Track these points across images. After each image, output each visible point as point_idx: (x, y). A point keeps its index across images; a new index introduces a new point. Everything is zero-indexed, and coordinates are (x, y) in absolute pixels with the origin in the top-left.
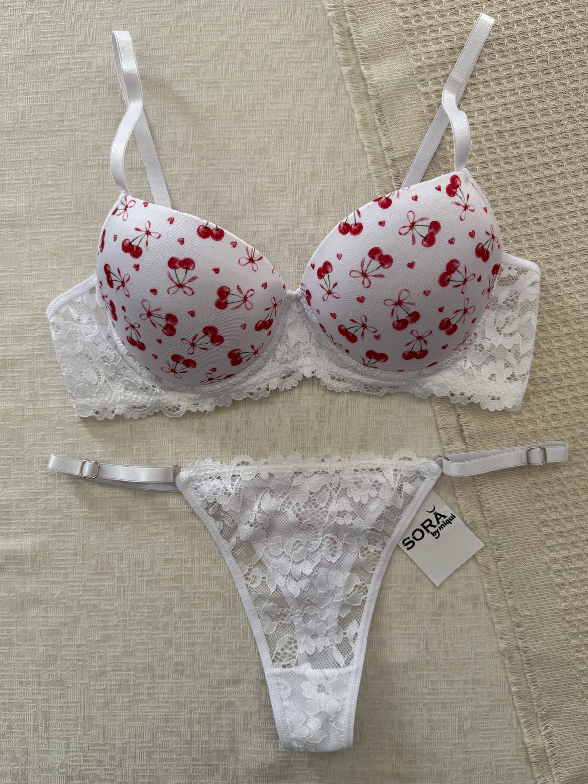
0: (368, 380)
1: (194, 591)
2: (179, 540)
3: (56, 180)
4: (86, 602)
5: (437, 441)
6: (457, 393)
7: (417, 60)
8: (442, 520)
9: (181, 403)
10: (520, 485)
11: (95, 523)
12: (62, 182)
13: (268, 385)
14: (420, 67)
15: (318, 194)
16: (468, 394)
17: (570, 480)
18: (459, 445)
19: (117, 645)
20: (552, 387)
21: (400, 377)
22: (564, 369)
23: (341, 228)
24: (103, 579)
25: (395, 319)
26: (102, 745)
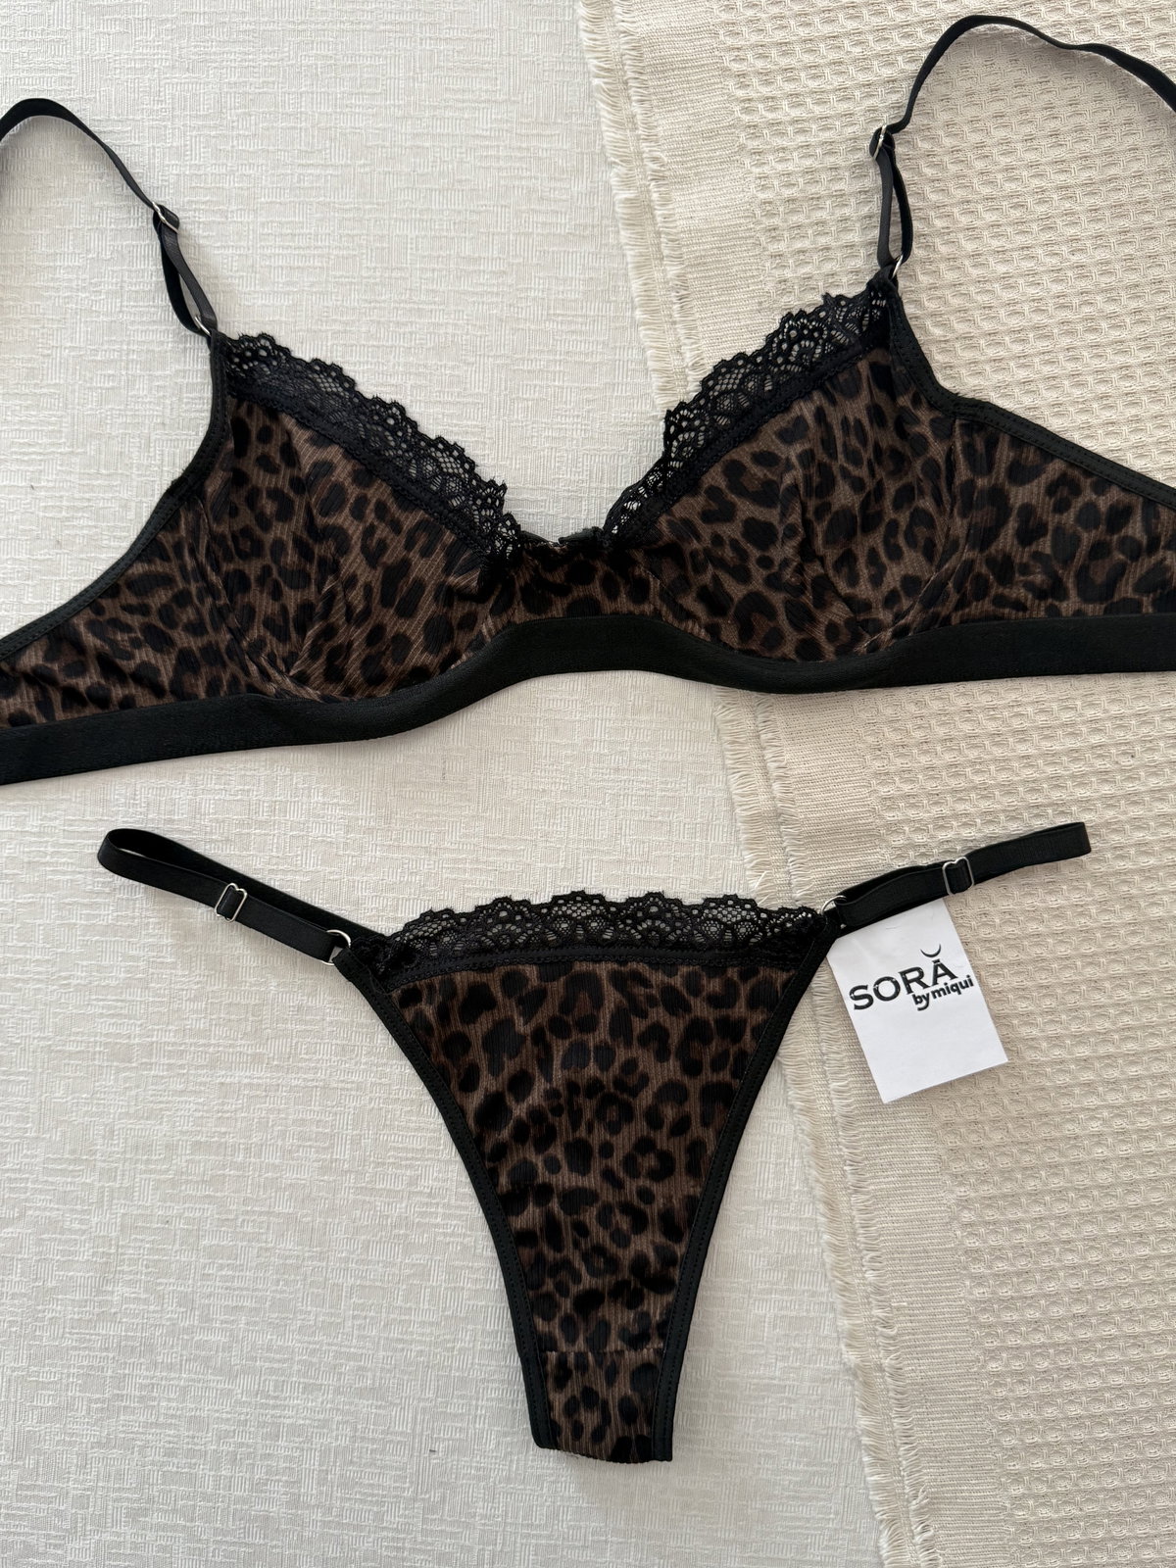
1: (244, 1208)
2: (225, 1108)
3: (36, 385)
4: (38, 1213)
7: (764, 188)
11: (66, 1061)
12: (45, 390)
14: (770, 203)
15: (547, 445)
19: (86, 1301)
24: (72, 1171)
26: (42, 1489)
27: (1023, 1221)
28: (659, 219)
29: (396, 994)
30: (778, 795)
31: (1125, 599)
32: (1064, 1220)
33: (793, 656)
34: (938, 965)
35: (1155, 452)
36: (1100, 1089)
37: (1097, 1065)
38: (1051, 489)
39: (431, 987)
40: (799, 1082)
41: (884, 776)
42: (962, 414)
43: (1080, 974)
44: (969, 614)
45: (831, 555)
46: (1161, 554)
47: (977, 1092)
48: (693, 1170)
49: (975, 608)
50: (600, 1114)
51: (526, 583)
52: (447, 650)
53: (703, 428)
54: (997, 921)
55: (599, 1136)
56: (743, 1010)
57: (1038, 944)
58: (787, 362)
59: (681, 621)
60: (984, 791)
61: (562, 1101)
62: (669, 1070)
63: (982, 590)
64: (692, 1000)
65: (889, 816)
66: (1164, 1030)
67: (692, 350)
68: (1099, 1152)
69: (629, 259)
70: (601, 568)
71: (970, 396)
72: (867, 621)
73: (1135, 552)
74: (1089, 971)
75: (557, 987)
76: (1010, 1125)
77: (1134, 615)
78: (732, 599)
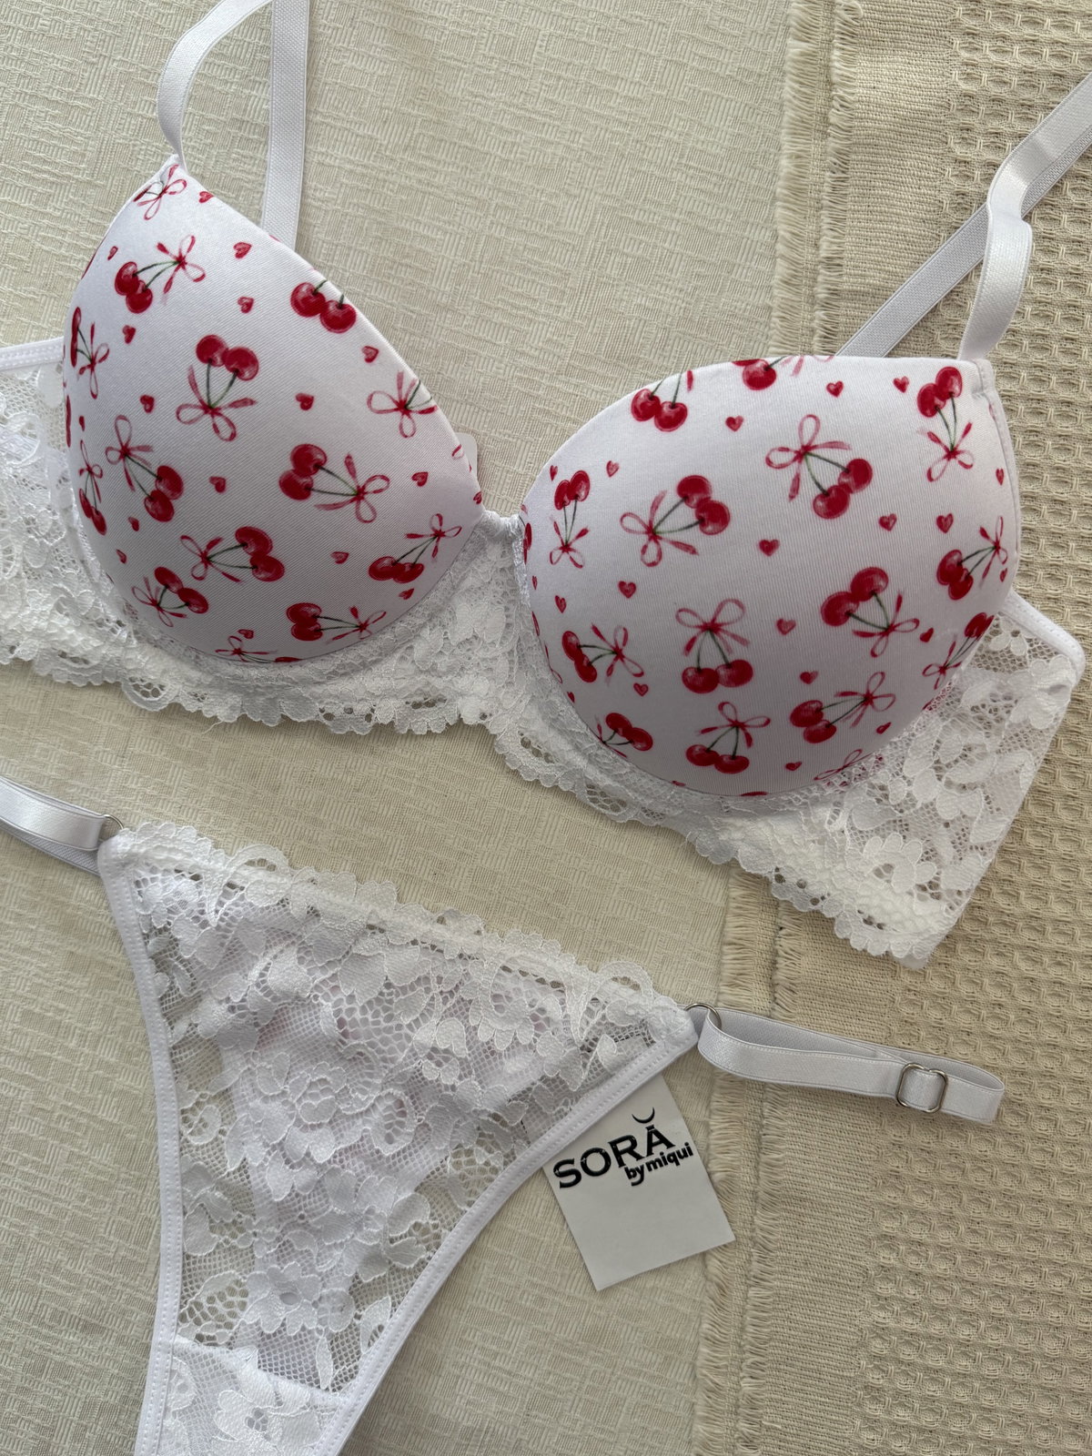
0: (599, 776)
1: (64, 1102)
2: (69, 982)
5: (713, 967)
6: (791, 879)
8: (660, 1149)
9: (166, 681)
10: (864, 1135)
13: (373, 710)
16: (814, 890)
17: (983, 1165)
18: (756, 996)
20: (1016, 941)
21: (672, 797)
22: (1059, 910)
23: (639, 402)
25: (690, 661)
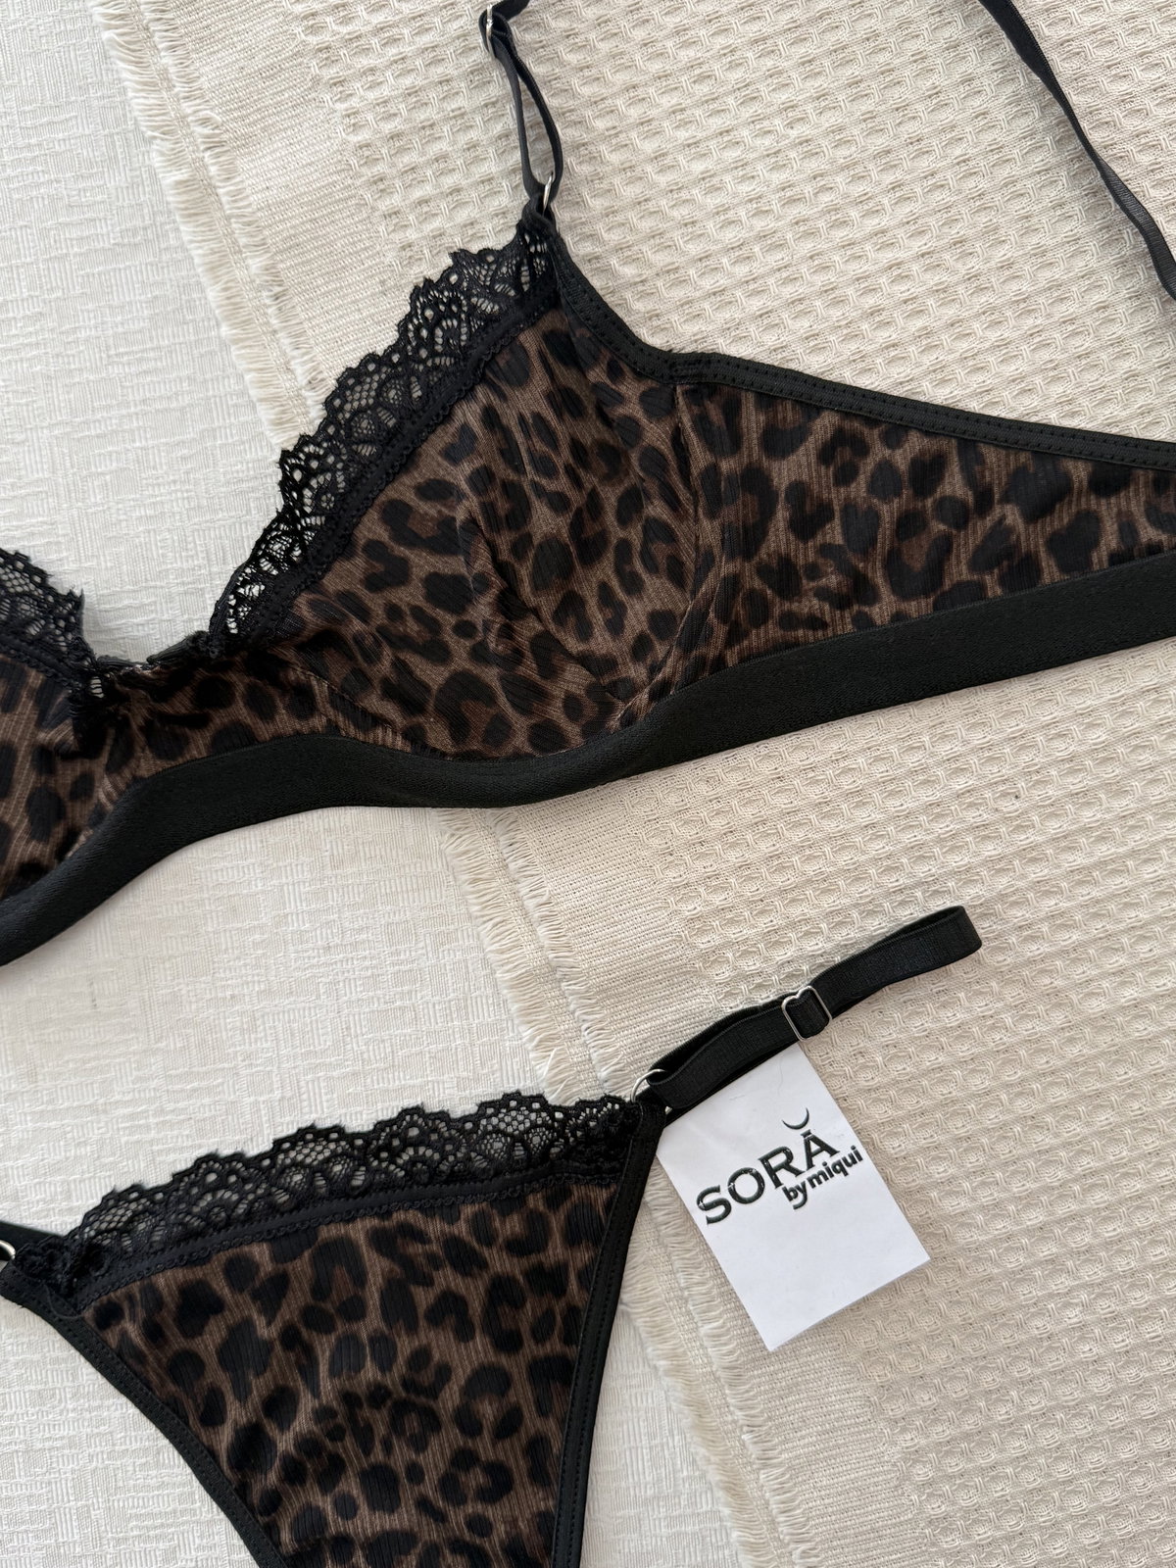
7: (356, 128)
14: (368, 146)
15: (141, 529)
27: (1001, 1464)
28: (224, 199)
29: (88, 1314)
30: (547, 943)
31: (959, 585)
32: (1058, 1452)
33: (528, 749)
34: (809, 1139)
35: (960, 373)
36: (1070, 1264)
37: (1057, 1231)
38: (826, 455)
39: (130, 1297)
40: (659, 1333)
41: (683, 889)
42: (683, 377)
43: (1009, 1111)
44: (750, 648)
45: (547, 604)
46: (997, 511)
47: (901, 1301)
48: (538, 1476)
49: (757, 638)
50: (396, 1426)
51: (146, 720)
52: (59, 832)
53: (340, 466)
54: (879, 1059)
55: (401, 1456)
56: (559, 1250)
57: (942, 1081)
58: (433, 354)
59: (366, 731)
60: (824, 884)
61: (340, 1419)
62: (477, 1352)
63: (760, 613)
64: (486, 1252)
65: (703, 943)
66: (1141, 1166)
67: (304, 363)
68: (1086, 1350)
69: (197, 261)
70: (239, 682)
71: (689, 350)
72: (614, 684)
73: (959, 516)
74: (1021, 1106)
75: (302, 1267)
76: (955, 1337)
77: (977, 604)
78: (427, 688)
